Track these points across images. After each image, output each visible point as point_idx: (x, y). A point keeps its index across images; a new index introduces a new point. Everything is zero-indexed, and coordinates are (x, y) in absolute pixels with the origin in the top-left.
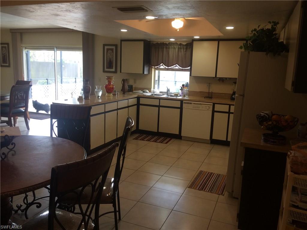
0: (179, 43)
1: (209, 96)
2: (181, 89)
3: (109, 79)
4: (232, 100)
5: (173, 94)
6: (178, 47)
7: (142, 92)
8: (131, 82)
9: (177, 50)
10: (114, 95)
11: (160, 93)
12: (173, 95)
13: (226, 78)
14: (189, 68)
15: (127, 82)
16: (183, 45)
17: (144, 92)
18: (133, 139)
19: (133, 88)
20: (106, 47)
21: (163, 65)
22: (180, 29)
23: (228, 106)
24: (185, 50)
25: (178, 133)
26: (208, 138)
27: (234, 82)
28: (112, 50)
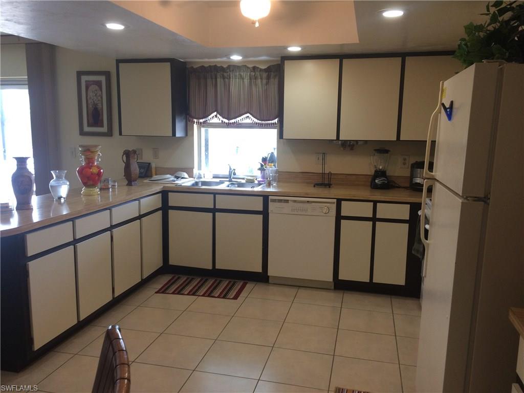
0: (251, 66)
1: (325, 181)
2: (262, 169)
3: (88, 151)
4: (374, 188)
5: (243, 179)
6: (250, 74)
7: (172, 178)
8: (147, 156)
9: (246, 81)
10: (104, 189)
11: (214, 177)
12: (243, 181)
13: (357, 141)
14: (276, 121)
15: (136, 157)
16: (261, 70)
17: (177, 178)
18: (156, 293)
19: (151, 169)
20: (84, 78)
21: (218, 115)
22: (262, 22)
23: (372, 203)
24: (264, 81)
25: (260, 270)
26: (329, 278)
27: (375, 150)
28: (98, 84)
